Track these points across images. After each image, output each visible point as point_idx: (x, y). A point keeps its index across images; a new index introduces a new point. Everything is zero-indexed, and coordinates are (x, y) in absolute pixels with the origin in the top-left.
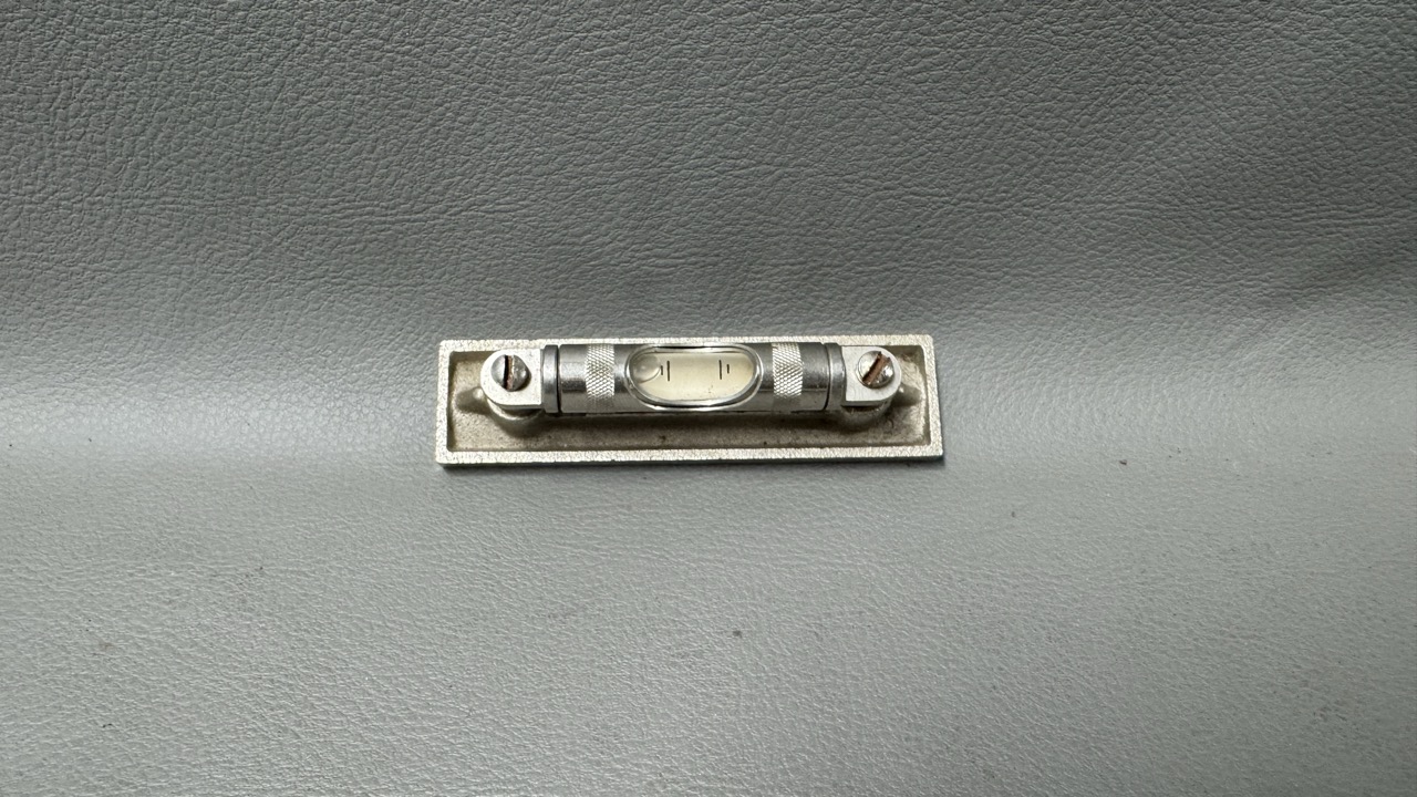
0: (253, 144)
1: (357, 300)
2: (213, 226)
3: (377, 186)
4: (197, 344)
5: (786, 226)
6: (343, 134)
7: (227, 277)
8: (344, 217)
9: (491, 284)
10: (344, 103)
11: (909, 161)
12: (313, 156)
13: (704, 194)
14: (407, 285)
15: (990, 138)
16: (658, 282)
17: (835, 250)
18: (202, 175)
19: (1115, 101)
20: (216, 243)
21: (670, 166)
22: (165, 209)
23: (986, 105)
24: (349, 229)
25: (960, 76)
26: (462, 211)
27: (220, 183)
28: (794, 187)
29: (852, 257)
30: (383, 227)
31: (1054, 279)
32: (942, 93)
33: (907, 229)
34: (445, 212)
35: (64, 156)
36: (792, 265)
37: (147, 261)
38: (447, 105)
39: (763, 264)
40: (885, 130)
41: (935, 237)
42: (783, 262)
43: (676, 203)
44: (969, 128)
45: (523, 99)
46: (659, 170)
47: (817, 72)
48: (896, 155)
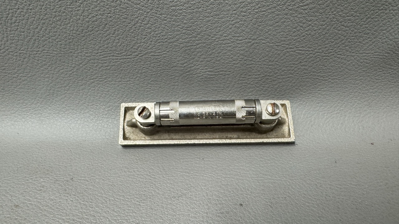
0: (74, 32)
1: (108, 87)
2: (60, 61)
3: (116, 46)
4: (54, 101)
5: (254, 61)
6: (104, 28)
7: (65, 79)
8: (104, 57)
9: (152, 81)
10: (104, 17)
11: (299, 38)
12: (94, 35)
13: (226, 50)
14: (124, 81)
15: (328, 30)
16: (209, 81)
17: (271, 70)
18: (57, 43)
19: (373, 16)
20: (61, 67)
21: (215, 40)
22: (44, 55)
23: (327, 18)
24: (106, 61)
25: (319, 7)
26: (143, 55)
27: (63, 45)
28: (258, 47)
29: (277, 73)
30: (117, 60)
31: (346, 80)
32: (313, 14)
33: (296, 63)
34: (137, 56)
35: (11, 37)
36: (256, 75)
37: (38, 73)
38: (139, 18)
39: (245, 75)
40: (291, 27)
41: (306, 66)
42: (253, 74)
43: (216, 53)
44: (321, 27)
45: (165, 16)
46: (211, 41)
47: (268, 6)
48: (294, 36)
